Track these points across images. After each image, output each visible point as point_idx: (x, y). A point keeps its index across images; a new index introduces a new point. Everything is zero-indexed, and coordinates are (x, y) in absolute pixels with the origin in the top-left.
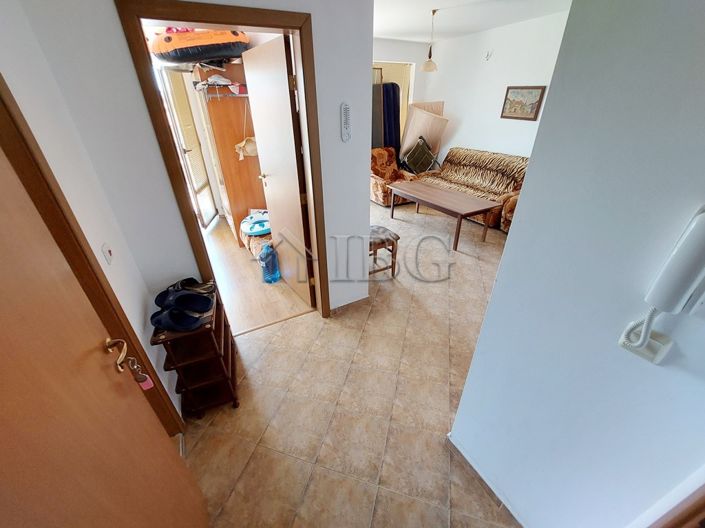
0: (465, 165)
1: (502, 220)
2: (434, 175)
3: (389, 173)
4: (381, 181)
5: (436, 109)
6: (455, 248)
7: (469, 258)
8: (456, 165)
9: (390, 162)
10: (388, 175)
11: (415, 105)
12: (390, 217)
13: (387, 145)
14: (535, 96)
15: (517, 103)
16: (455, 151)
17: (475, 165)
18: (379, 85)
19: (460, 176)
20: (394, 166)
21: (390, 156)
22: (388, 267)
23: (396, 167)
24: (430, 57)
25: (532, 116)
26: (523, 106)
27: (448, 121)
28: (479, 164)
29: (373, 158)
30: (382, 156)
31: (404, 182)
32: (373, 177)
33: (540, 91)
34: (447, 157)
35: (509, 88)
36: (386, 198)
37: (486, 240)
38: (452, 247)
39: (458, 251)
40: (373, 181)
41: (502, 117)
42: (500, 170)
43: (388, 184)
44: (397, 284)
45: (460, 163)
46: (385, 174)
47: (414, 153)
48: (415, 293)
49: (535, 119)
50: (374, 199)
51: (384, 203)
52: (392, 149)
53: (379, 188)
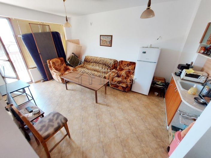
0: (91, 62)
2: (81, 67)
3: (62, 68)
4: (59, 73)
5: (77, 42)
6: (97, 102)
7: (103, 106)
8: (88, 62)
9: (62, 64)
10: (62, 69)
11: (68, 41)
12: (66, 89)
13: (59, 57)
14: (109, 39)
15: (104, 41)
16: (87, 57)
19: (90, 66)
20: (64, 65)
21: (62, 61)
22: (66, 136)
23: (65, 65)
24: (67, 21)
25: (110, 45)
26: (106, 42)
27: (82, 47)
28: (97, 62)
29: (53, 63)
30: (58, 62)
31: (70, 72)
32: (54, 72)
33: (111, 37)
34: (85, 60)
35: (100, 36)
36: (63, 80)
37: (107, 93)
38: (95, 101)
39: (98, 103)
40: (55, 74)
41: (100, 45)
42: (104, 64)
43: (63, 74)
44: (73, 144)
45: (90, 62)
46: (61, 69)
47: (71, 59)
48: (84, 149)
49: (111, 46)
50: (58, 81)
51: (63, 82)
52: (62, 58)
53: (59, 77)
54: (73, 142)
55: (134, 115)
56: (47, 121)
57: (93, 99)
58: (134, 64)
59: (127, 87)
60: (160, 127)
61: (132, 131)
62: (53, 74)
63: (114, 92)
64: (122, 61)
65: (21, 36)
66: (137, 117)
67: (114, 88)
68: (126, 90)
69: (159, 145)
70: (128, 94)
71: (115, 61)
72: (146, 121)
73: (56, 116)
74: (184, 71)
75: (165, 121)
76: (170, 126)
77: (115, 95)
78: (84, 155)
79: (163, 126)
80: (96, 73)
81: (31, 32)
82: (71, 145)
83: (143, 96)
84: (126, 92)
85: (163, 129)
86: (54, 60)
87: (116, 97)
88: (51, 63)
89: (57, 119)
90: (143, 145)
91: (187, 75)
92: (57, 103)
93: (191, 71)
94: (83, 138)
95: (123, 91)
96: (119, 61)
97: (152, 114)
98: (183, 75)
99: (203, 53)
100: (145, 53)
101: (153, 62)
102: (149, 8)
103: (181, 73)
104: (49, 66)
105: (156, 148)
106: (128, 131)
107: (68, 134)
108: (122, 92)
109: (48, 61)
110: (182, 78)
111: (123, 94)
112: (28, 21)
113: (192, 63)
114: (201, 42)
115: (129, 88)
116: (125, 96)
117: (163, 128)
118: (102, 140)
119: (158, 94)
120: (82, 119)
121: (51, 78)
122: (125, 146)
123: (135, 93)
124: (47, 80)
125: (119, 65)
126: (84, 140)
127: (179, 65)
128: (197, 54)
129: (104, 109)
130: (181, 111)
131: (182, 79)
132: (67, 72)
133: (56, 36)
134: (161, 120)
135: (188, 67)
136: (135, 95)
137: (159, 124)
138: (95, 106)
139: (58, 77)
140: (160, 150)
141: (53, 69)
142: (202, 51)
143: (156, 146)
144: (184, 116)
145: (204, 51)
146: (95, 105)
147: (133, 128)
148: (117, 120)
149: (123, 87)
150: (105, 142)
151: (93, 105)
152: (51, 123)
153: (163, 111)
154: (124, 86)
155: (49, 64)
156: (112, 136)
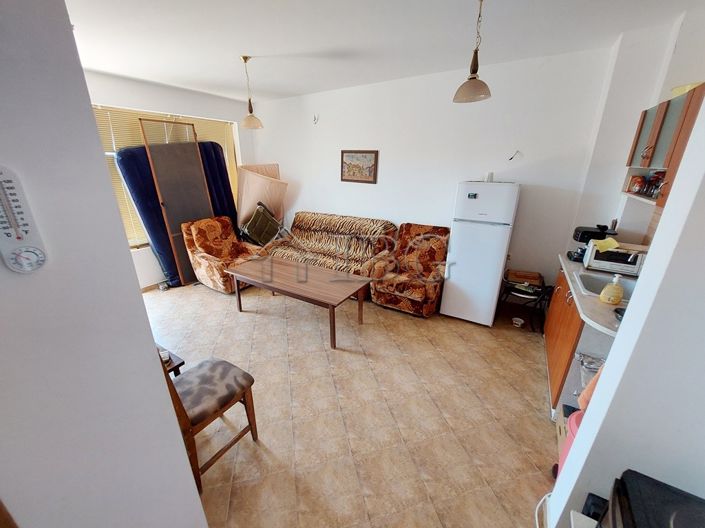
0: (315, 231)
1: (372, 292)
2: (284, 244)
3: (226, 246)
4: (216, 262)
5: (271, 172)
6: (334, 345)
7: (353, 357)
8: (306, 230)
9: (225, 235)
10: (226, 251)
11: (247, 168)
12: (237, 309)
13: (218, 213)
14: (369, 161)
15: (355, 166)
16: (302, 216)
17: (325, 230)
18: (194, 144)
19: (312, 243)
20: (233, 238)
21: (225, 226)
22: (244, 432)
23: (235, 240)
24: (251, 111)
25: (371, 179)
26: (360, 169)
27: (287, 184)
28: (330, 229)
29: (201, 232)
30: (212, 228)
31: (249, 258)
32: (203, 257)
33: (373, 155)
34: (294, 223)
35: (343, 152)
36: (228, 284)
37: (364, 321)
38: (328, 344)
39: (338, 349)
40: (205, 263)
41: (342, 180)
42: (353, 233)
43: (228, 265)
44: (265, 457)
45: (309, 229)
46: (221, 250)
47: (255, 221)
48: (300, 471)
49: (375, 182)
50: (211, 285)
51: (226, 289)
52: (226, 219)
53: (216, 272)
54: (266, 450)
55: (448, 381)
56: (197, 381)
57: (322, 336)
58: (445, 231)
59: (426, 299)
60: (530, 414)
61: (445, 424)
62: (200, 264)
63: (386, 318)
64: (409, 225)
65: (115, 154)
66: (460, 388)
67: (385, 308)
68: (424, 311)
69: (526, 461)
70: (430, 323)
71: (389, 228)
72: (486, 398)
73: (220, 370)
74: (592, 246)
75: (544, 398)
76: (560, 406)
77: (389, 326)
78: (301, 487)
79: (539, 410)
80: (330, 261)
81: (143, 143)
82: (261, 460)
83: (478, 329)
84: (423, 317)
85: (540, 419)
86: (203, 223)
87: (392, 330)
88: (194, 233)
89: (223, 376)
90: (477, 462)
91: (599, 256)
92: (212, 347)
93: (610, 244)
94: (294, 443)
95: (414, 316)
96: (398, 225)
97: (505, 378)
98: (588, 258)
99: (638, 193)
100: (475, 196)
101: (499, 224)
102: (474, 76)
103: (584, 251)
104: (188, 240)
105: (518, 470)
106: (431, 425)
107: (252, 427)
108: (411, 317)
109: (184, 226)
110: (586, 266)
111: (415, 324)
112: (137, 113)
113: (615, 223)
114: (630, 163)
115: (432, 303)
116: (422, 330)
117: (540, 416)
118: (353, 446)
119: (523, 321)
120: (292, 390)
121: (192, 279)
122: (423, 463)
123: (452, 321)
124: (179, 285)
125: (400, 236)
126: (298, 447)
127: (577, 230)
128: (625, 197)
129: (356, 363)
130: (584, 355)
131: (587, 269)
132: (240, 260)
133: (212, 156)
134: (534, 396)
135: (601, 233)
136: (452, 326)
137: (529, 405)
138: (328, 356)
139: (214, 275)
140: (530, 474)
141: (200, 249)
142: (636, 188)
143: (517, 464)
144: (592, 366)
145: (641, 186)
146: (329, 352)
147: (446, 415)
148: (398, 395)
149: (412, 301)
150: (363, 452)
151: (324, 354)
152: (207, 386)
153: (538, 371)
154: (417, 296)
155: (188, 234)
156: (383, 436)
